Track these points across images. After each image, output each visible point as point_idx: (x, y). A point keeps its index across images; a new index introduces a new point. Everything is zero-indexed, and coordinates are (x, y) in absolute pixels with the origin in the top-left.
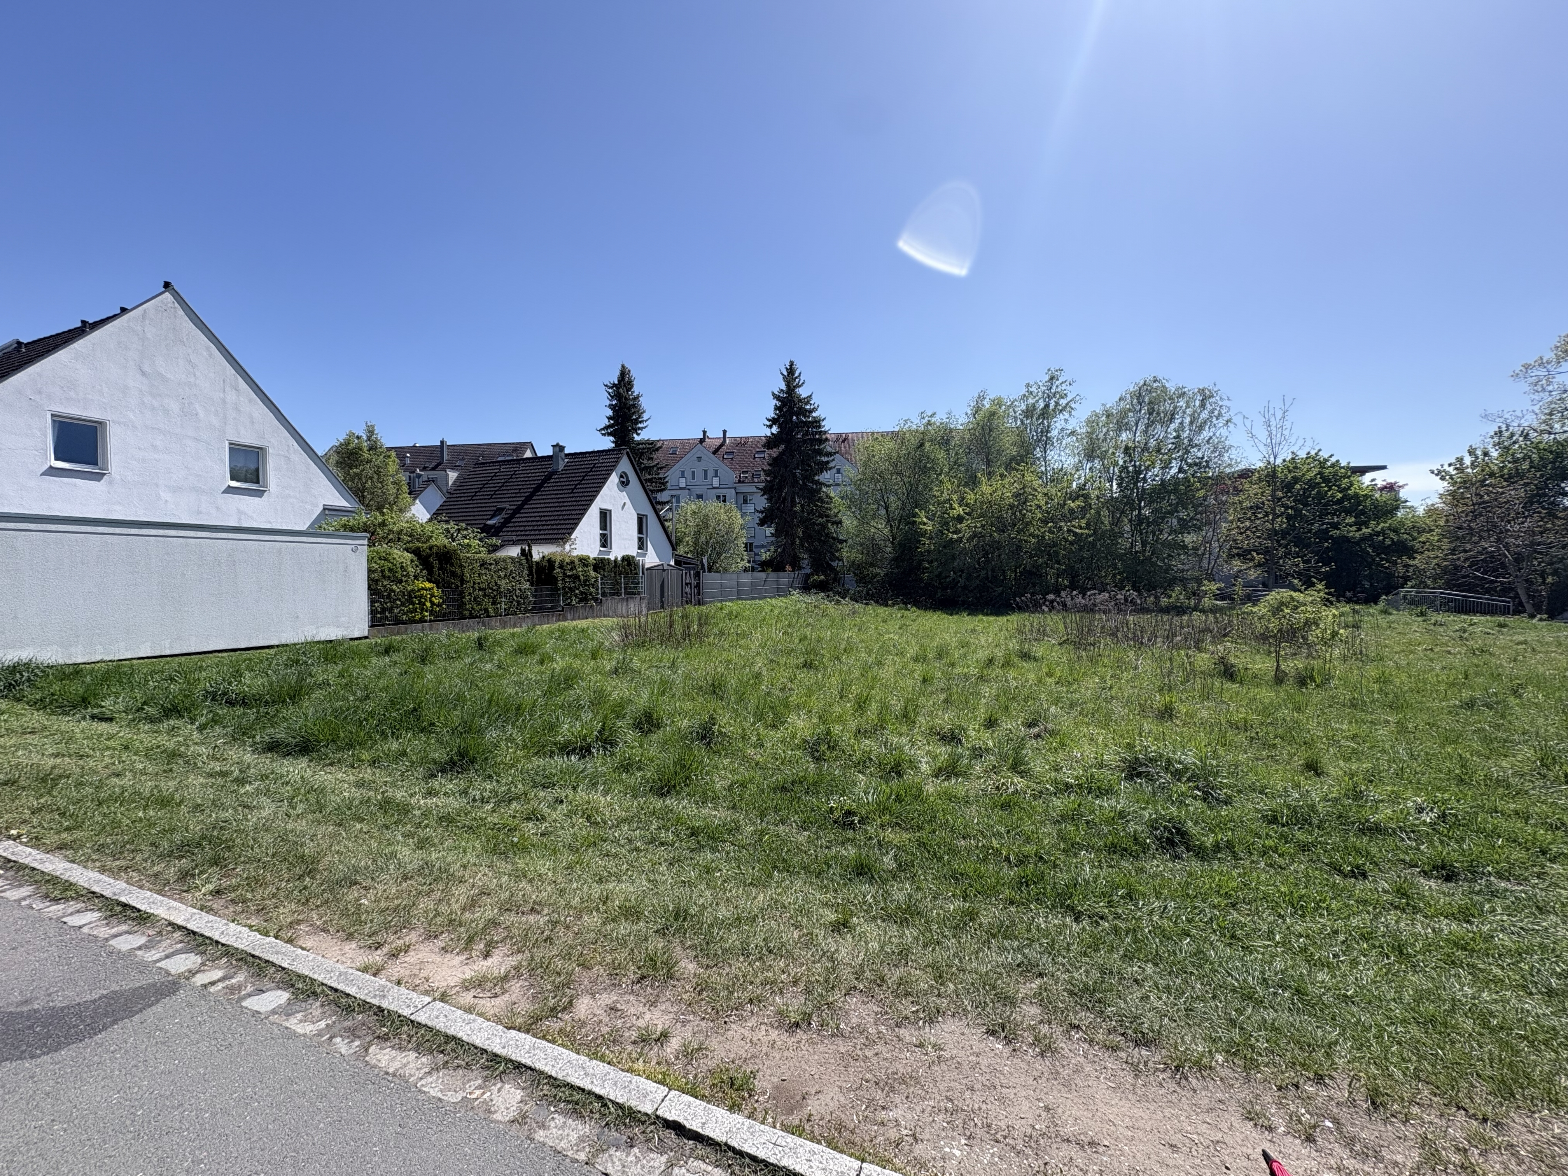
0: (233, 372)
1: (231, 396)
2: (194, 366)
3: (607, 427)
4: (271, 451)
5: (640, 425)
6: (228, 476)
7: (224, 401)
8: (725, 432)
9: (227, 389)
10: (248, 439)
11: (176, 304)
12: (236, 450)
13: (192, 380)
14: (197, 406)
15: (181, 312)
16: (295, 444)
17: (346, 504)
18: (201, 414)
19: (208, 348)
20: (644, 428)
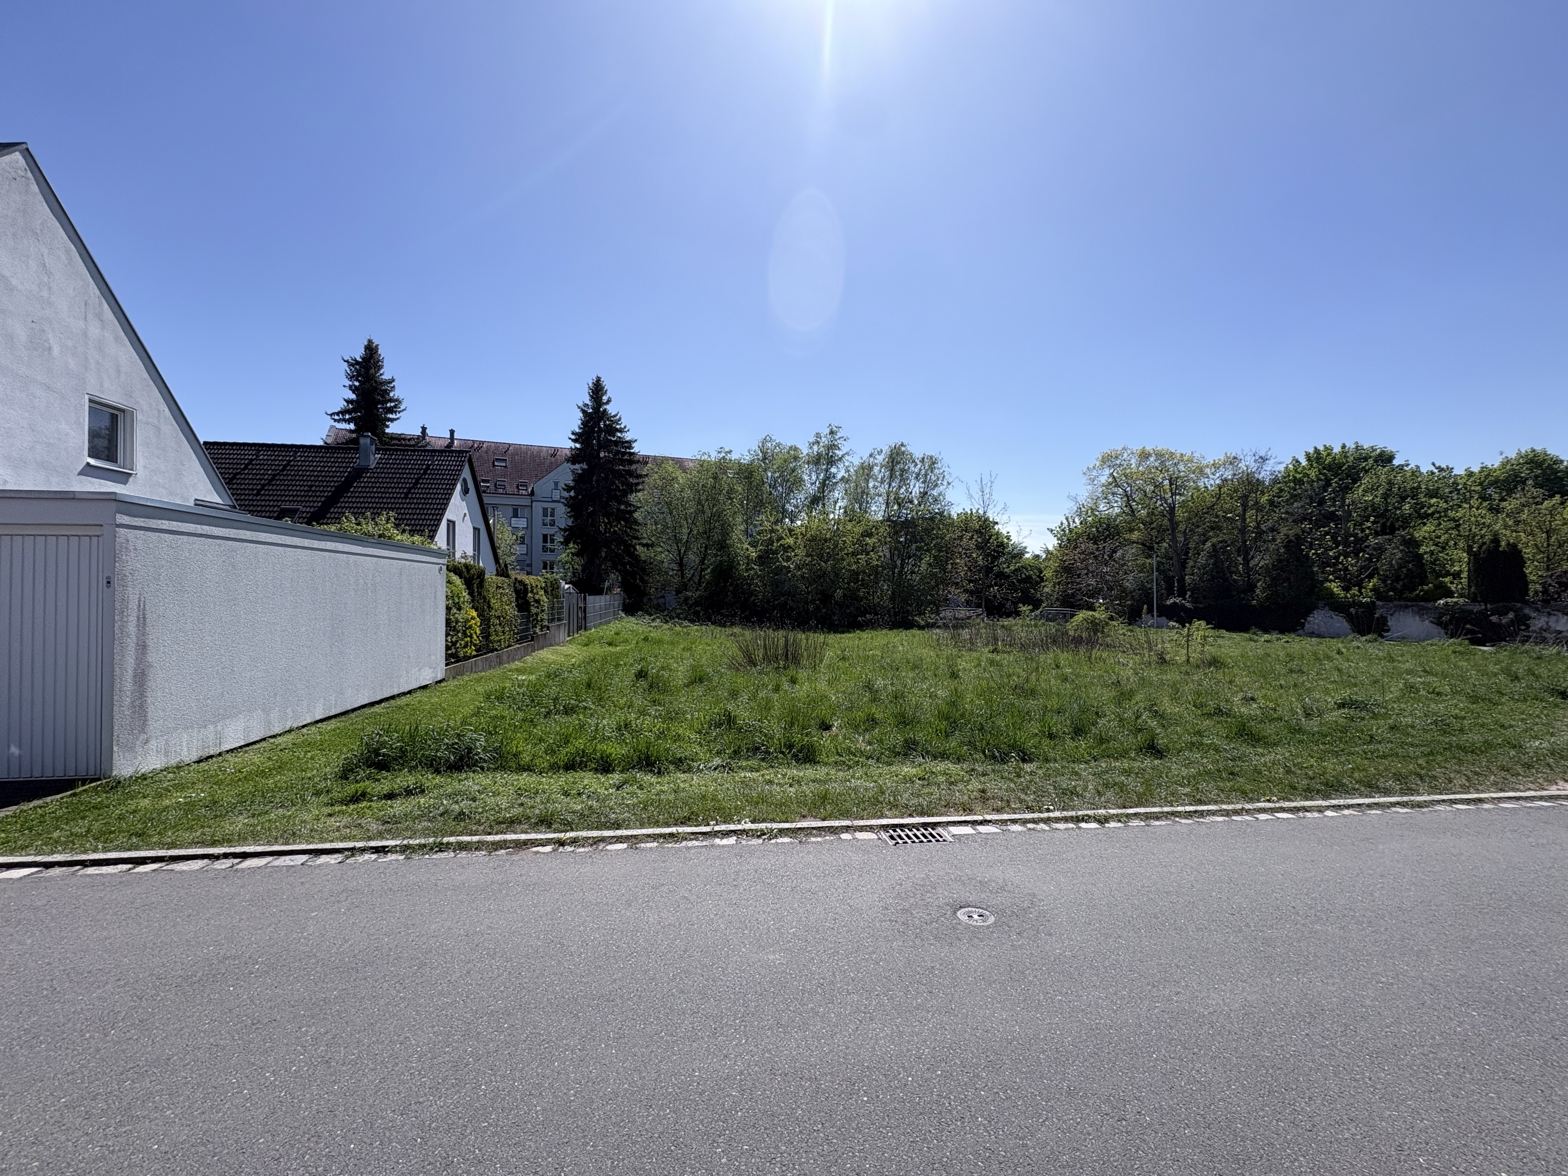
0: (98, 292)
1: (94, 330)
2: (49, 274)
3: (343, 412)
4: (139, 416)
5: (390, 416)
6: (86, 452)
7: (85, 334)
8: (452, 432)
9: (90, 316)
10: (113, 397)
11: (29, 174)
12: (97, 406)
13: (45, 294)
14: (50, 336)
15: (35, 188)
16: (167, 410)
17: (220, 501)
18: (56, 351)
19: (67, 251)
20: (398, 419)
